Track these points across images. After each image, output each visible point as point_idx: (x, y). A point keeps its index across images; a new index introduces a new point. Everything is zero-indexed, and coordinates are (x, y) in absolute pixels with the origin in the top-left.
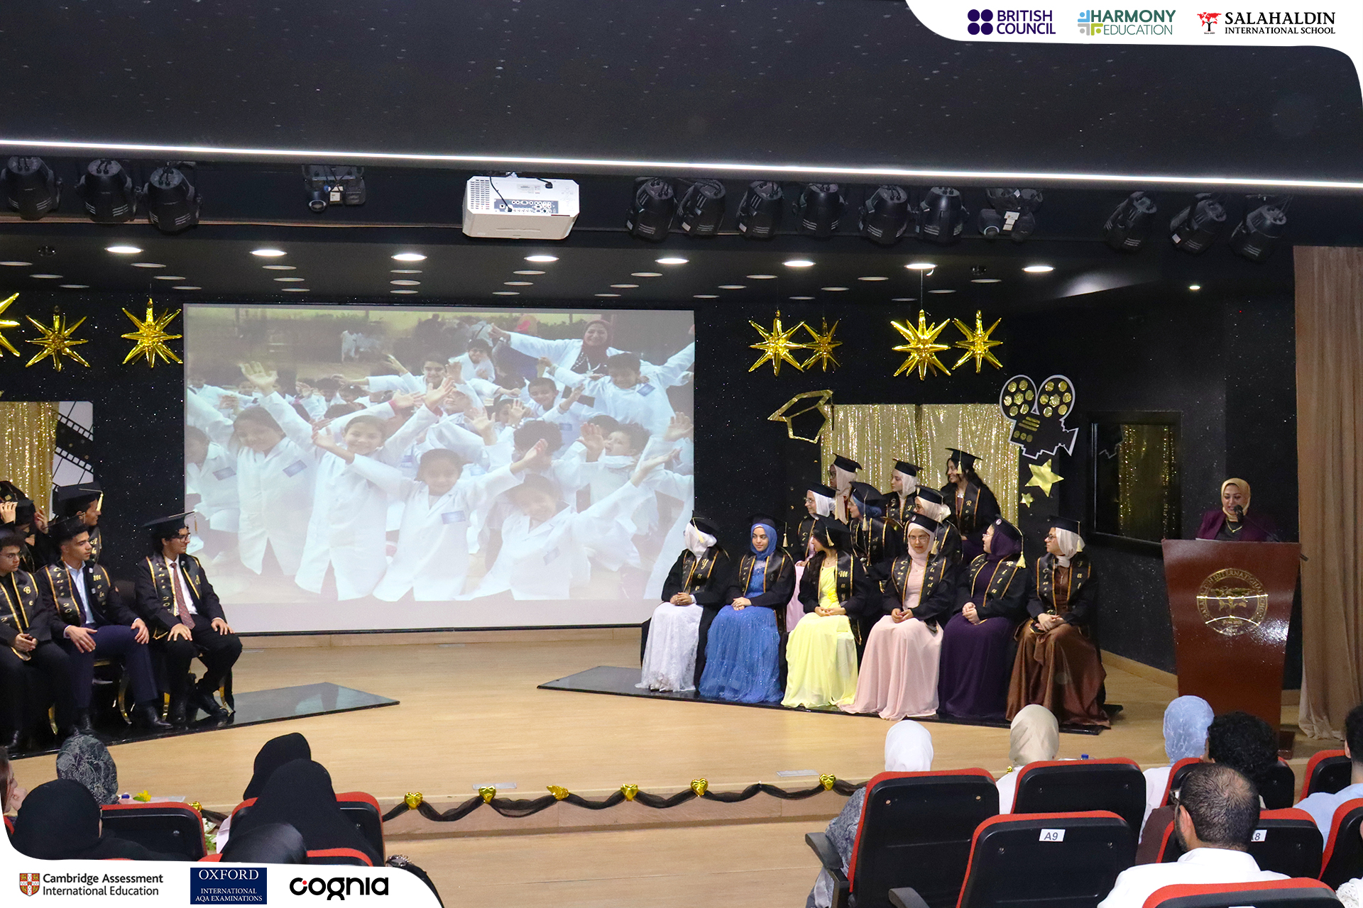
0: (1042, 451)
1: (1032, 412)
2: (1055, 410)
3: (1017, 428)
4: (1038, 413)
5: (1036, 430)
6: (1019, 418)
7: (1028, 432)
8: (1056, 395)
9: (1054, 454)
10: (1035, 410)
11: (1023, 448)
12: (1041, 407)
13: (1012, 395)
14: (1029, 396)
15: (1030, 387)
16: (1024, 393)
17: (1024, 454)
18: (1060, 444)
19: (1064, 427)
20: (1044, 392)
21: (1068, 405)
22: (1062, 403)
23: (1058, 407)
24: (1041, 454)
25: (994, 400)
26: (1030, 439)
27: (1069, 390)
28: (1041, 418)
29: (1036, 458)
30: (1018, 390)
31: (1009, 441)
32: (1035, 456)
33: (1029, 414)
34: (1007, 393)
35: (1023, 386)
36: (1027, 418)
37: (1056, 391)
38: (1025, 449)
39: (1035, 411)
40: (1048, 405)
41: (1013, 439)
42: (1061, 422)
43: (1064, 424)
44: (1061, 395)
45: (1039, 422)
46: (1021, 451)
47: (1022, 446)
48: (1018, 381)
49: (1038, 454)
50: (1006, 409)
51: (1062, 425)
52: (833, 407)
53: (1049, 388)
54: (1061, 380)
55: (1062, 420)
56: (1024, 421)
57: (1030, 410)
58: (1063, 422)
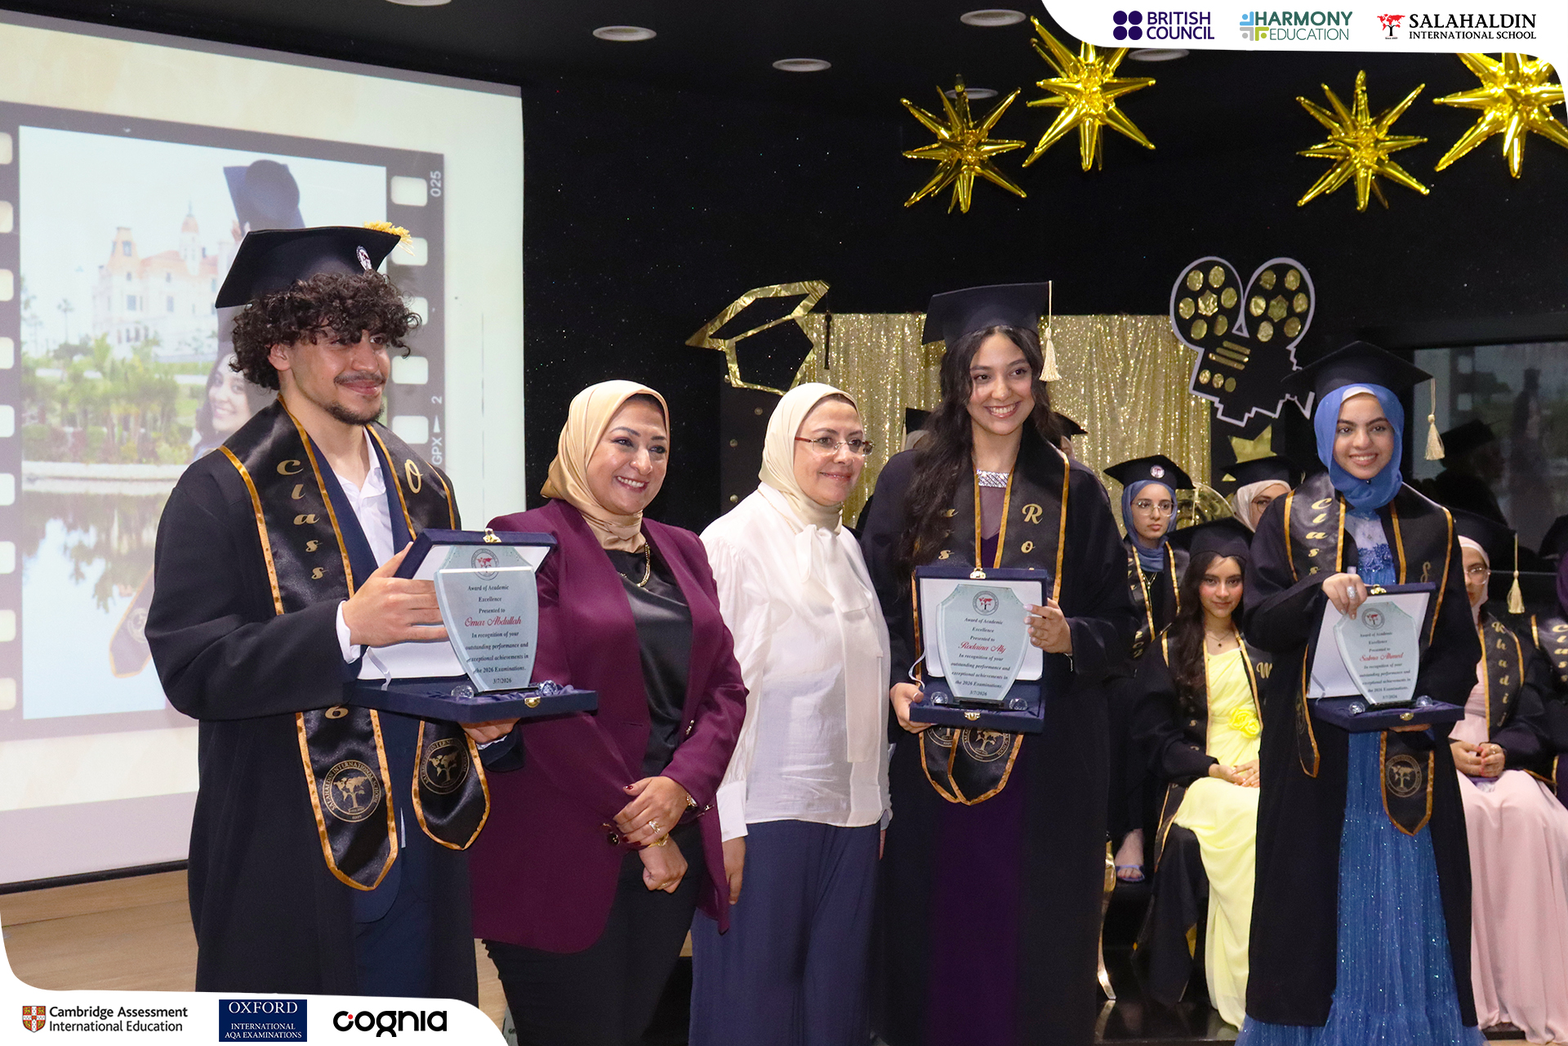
0: (1254, 410)
1: (1234, 331)
2: (1279, 327)
3: (1206, 364)
4: (1245, 334)
5: (1242, 367)
6: (1210, 343)
7: (1227, 372)
8: (1280, 297)
9: (1276, 416)
10: (1240, 327)
11: (1217, 405)
12: (1253, 323)
13: (1195, 296)
14: (1229, 298)
15: (1229, 282)
16: (1218, 292)
17: (1219, 415)
18: (1288, 396)
19: (1295, 361)
20: (1258, 291)
21: (1302, 317)
22: (1291, 312)
23: (1283, 321)
24: (1252, 415)
25: (1159, 307)
26: (1231, 386)
27: (1303, 287)
28: (1252, 342)
29: (1242, 424)
30: (1206, 285)
31: (1191, 390)
32: (1242, 420)
33: (1229, 336)
34: (1185, 292)
35: (1217, 276)
36: (1226, 344)
37: (1280, 290)
38: (1221, 407)
39: (1240, 329)
40: (1265, 317)
41: (1198, 386)
42: (1290, 352)
43: (1295, 357)
44: (1290, 296)
45: (1248, 352)
46: (1214, 411)
47: (1216, 400)
48: (1206, 269)
49: (1247, 415)
50: (1185, 326)
51: (1292, 358)
52: (828, 319)
53: (1269, 281)
54: (1290, 267)
55: (1292, 347)
56: (1219, 350)
57: (1231, 325)
58: (1293, 351)
